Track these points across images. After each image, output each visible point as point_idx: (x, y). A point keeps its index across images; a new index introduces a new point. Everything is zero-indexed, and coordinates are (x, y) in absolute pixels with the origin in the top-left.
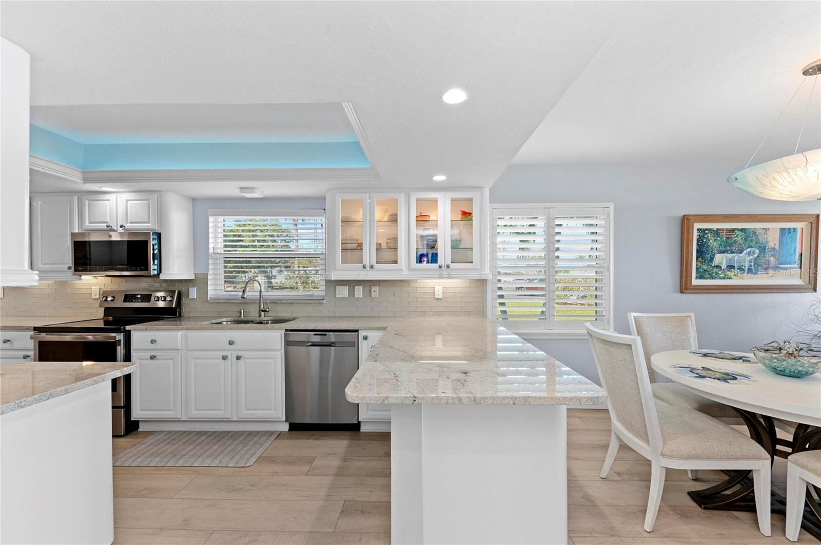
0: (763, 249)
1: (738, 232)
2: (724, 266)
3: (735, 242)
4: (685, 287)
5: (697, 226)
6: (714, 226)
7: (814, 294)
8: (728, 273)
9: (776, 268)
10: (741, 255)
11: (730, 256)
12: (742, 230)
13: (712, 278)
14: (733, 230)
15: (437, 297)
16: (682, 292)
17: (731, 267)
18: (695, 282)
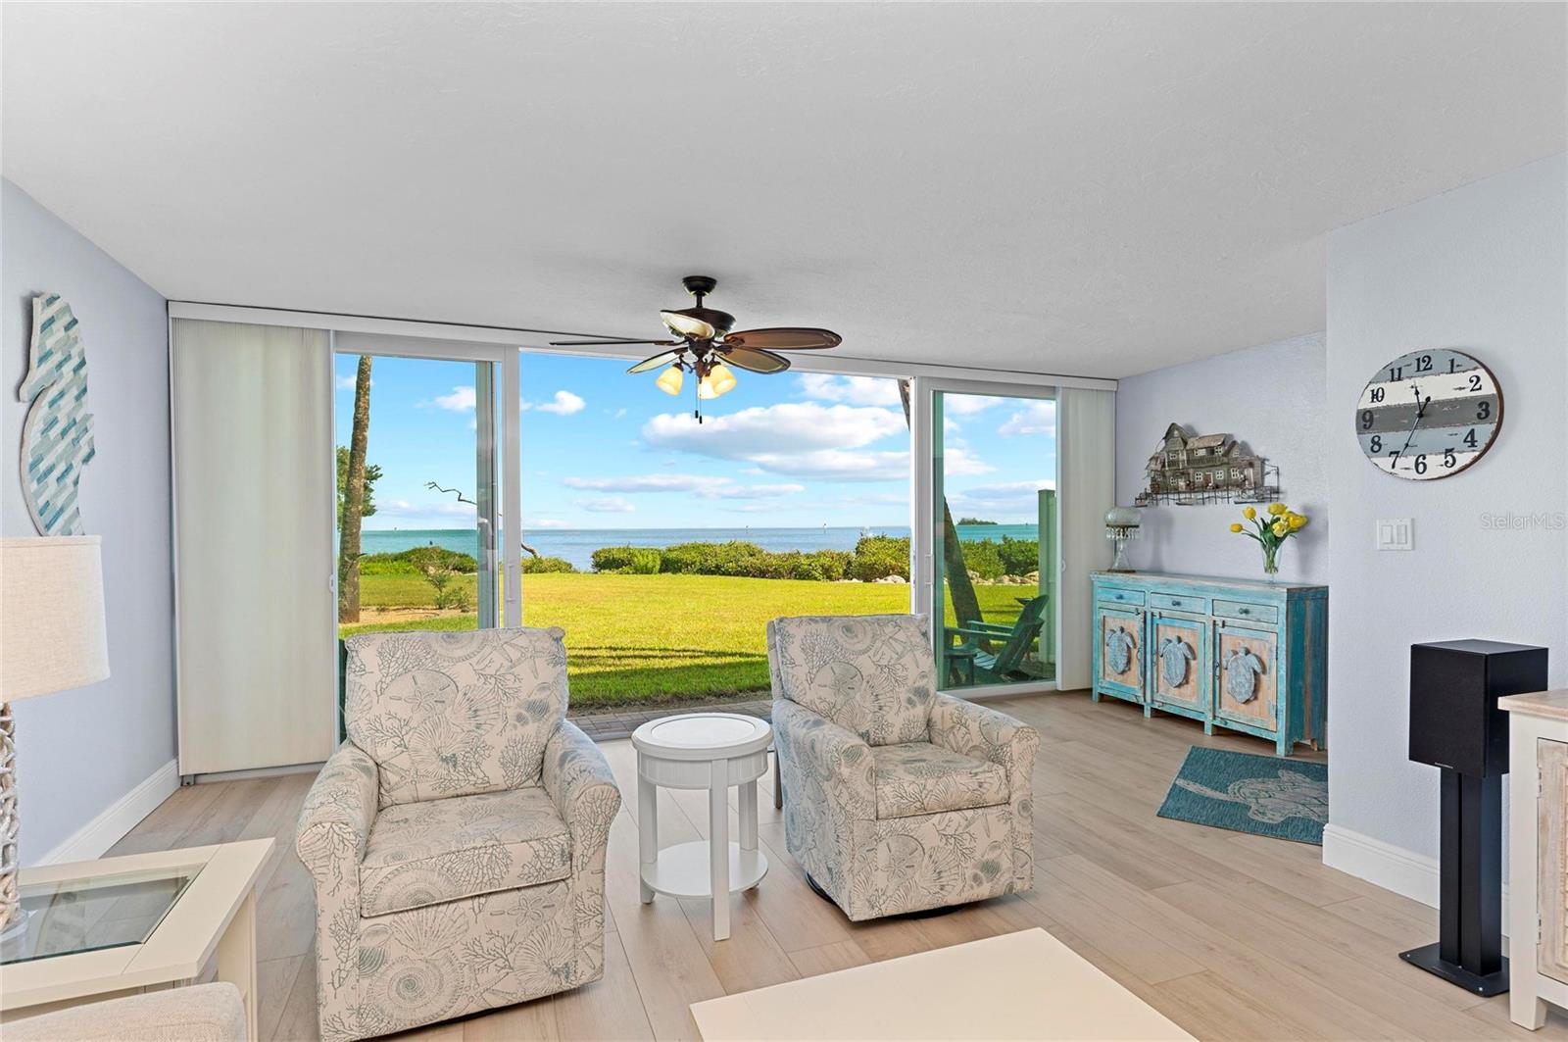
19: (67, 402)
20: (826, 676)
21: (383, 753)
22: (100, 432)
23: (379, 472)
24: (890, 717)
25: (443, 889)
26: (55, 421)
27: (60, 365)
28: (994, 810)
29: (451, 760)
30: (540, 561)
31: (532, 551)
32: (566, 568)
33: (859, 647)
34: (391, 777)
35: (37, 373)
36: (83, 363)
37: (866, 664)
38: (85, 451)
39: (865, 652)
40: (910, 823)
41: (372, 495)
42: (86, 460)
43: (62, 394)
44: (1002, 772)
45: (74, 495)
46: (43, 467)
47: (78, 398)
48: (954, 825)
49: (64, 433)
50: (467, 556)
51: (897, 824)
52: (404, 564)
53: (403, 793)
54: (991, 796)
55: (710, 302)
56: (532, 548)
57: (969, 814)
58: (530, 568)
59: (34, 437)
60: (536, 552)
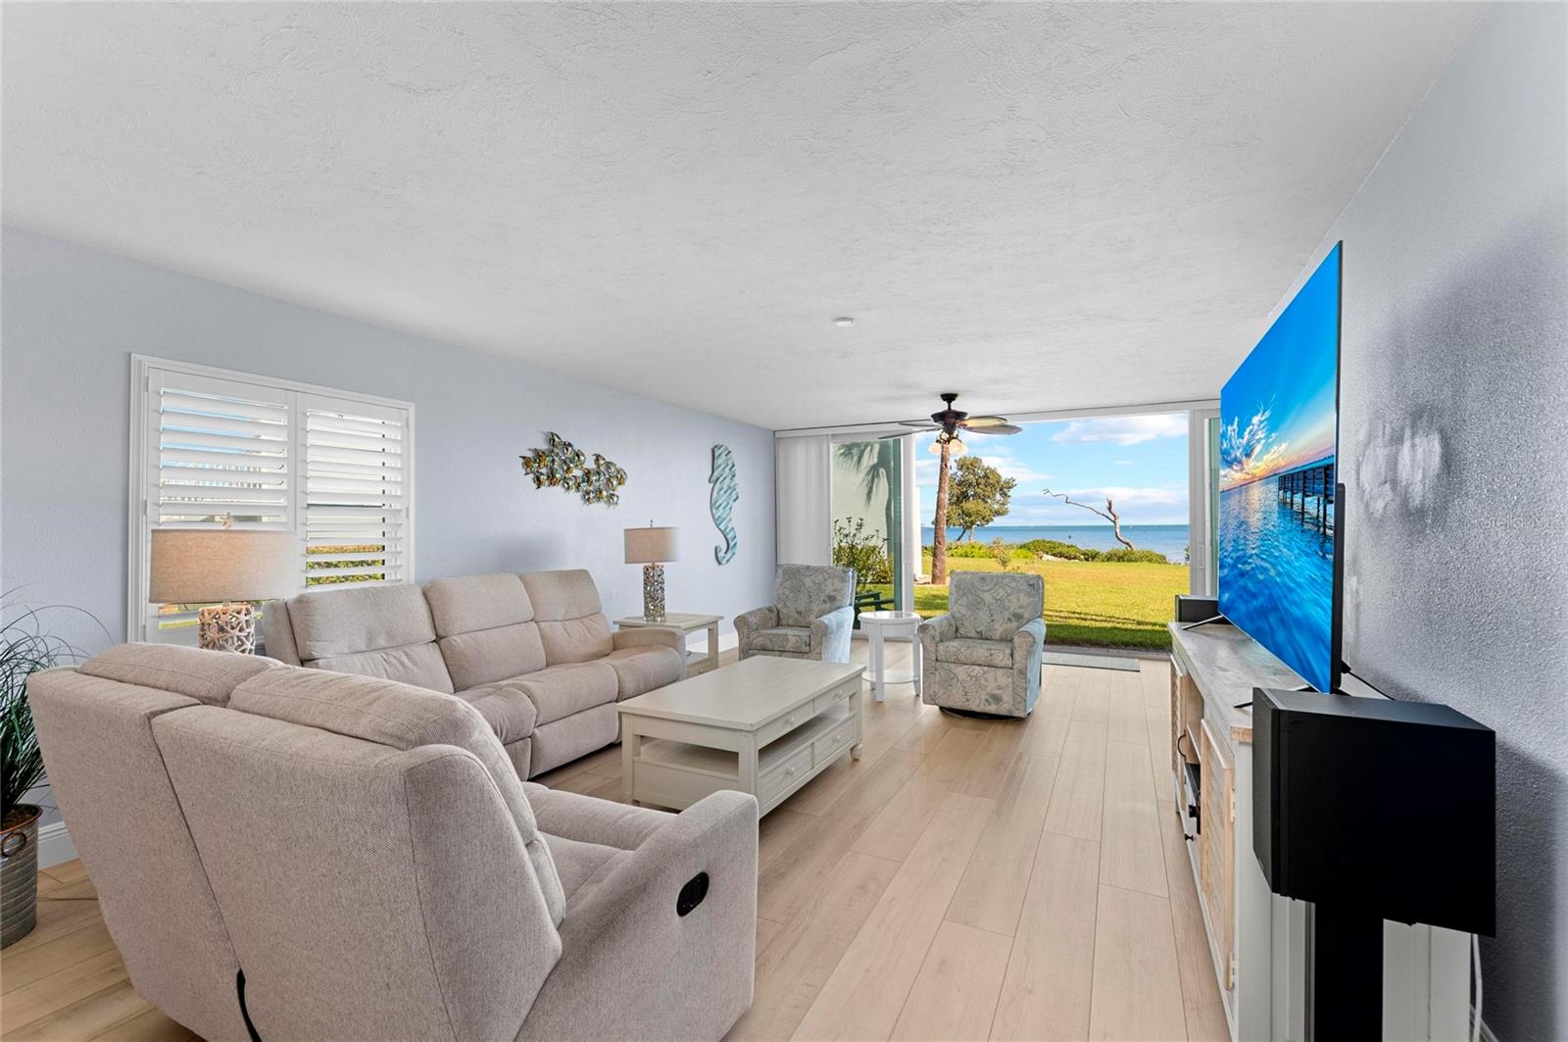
19: (727, 481)
20: (964, 601)
21: (780, 606)
22: (740, 490)
24: (997, 627)
25: (769, 646)
26: (722, 488)
27: (724, 469)
28: (1001, 671)
29: (800, 613)
30: (1132, 552)
31: (1127, 544)
32: (1162, 560)
33: (985, 588)
34: (782, 616)
35: (716, 473)
36: (733, 466)
37: (987, 597)
38: (735, 497)
39: (987, 591)
40: (952, 666)
41: (1009, 500)
42: (735, 500)
43: (725, 479)
44: (1008, 651)
45: (729, 513)
46: (718, 504)
47: (731, 479)
48: (976, 672)
49: (725, 492)
50: (1072, 546)
51: (945, 665)
52: (1024, 551)
53: (784, 622)
54: (997, 662)
55: (956, 406)
56: (1128, 541)
57: (986, 669)
58: (1122, 558)
59: (715, 495)
60: (1131, 544)
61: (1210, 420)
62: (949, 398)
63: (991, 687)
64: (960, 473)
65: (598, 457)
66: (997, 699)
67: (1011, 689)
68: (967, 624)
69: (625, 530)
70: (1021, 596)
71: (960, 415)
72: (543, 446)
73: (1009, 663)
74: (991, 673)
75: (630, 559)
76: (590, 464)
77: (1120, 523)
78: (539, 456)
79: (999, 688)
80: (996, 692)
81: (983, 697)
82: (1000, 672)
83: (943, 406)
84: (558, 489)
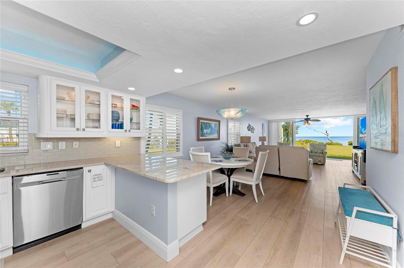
0: (212, 129)
1: (208, 124)
2: (205, 133)
3: (207, 126)
4: (199, 140)
5: (201, 121)
6: (204, 121)
7: (219, 140)
8: (206, 135)
9: (214, 134)
10: (208, 130)
11: (206, 130)
12: (209, 123)
13: (203, 136)
14: (207, 123)
15: (117, 146)
16: (198, 141)
17: (207, 133)
18: (201, 138)
19: (264, 129)
23: (300, 126)
27: (264, 127)
30: (333, 143)
37: (317, 147)
40: (313, 157)
46: (263, 133)
59: (263, 131)
60: (332, 141)
61: (358, 118)
62: (307, 116)
63: (319, 159)
64: (285, 124)
65: (253, 126)
66: (320, 161)
67: (323, 160)
68: (313, 151)
69: (259, 137)
70: (323, 147)
71: (309, 119)
72: (248, 125)
73: (323, 156)
74: (319, 158)
75: (260, 141)
76: (252, 128)
77: (329, 136)
78: (248, 127)
79: (321, 159)
80: (320, 160)
81: (318, 161)
82: (321, 157)
83: (306, 117)
84: (250, 131)
